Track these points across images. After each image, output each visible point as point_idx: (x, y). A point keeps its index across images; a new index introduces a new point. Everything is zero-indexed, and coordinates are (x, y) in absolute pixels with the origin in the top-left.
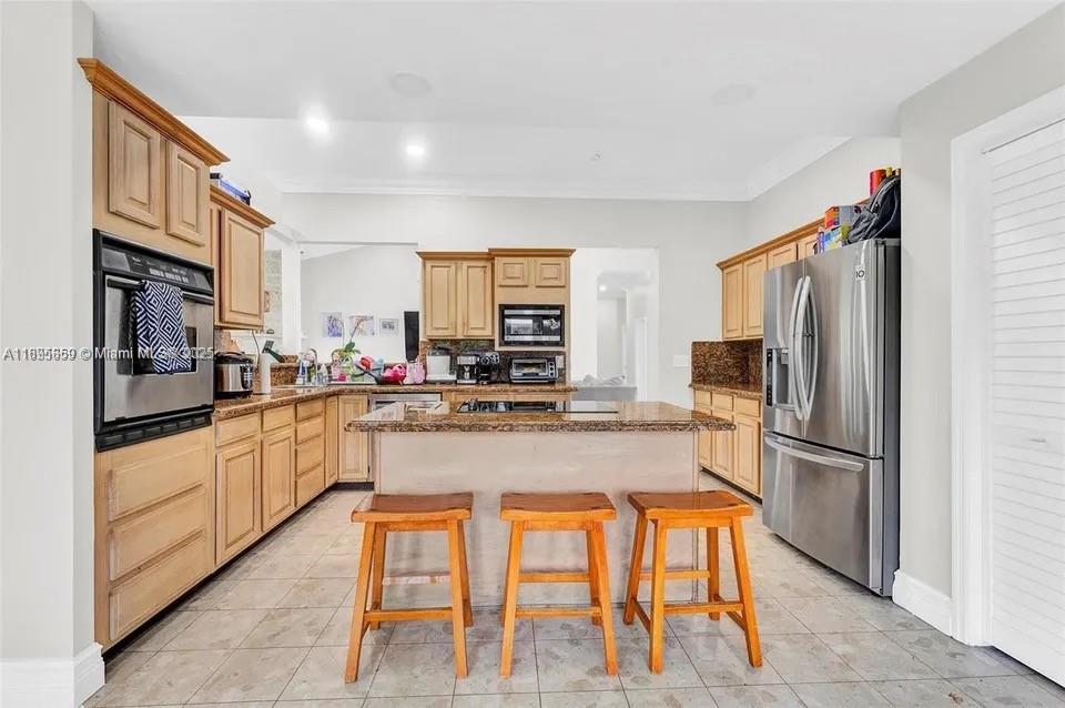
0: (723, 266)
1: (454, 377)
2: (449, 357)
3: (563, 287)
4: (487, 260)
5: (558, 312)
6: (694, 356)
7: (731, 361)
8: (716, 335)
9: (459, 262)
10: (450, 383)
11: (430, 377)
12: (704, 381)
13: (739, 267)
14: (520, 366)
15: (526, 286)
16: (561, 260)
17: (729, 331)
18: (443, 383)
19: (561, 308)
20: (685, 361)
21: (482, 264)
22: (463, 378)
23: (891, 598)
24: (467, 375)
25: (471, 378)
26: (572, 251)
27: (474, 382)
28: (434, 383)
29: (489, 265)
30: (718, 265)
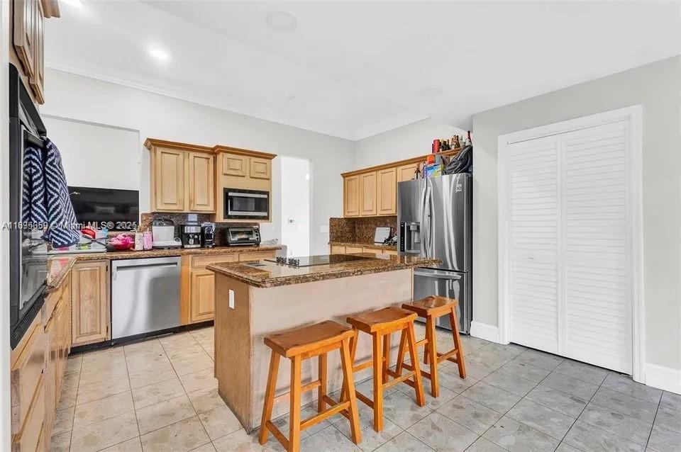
0: (345, 176)
1: (180, 243)
2: (173, 227)
3: (268, 179)
4: (209, 153)
5: (266, 196)
6: (331, 226)
7: (348, 229)
8: (340, 214)
9: (186, 152)
10: (176, 248)
11: (157, 244)
12: (336, 240)
13: (357, 177)
14: (234, 233)
15: (244, 176)
16: (266, 161)
17: (349, 212)
18: (169, 248)
19: (267, 193)
20: (326, 229)
21: (206, 155)
22: (188, 244)
23: (469, 334)
24: (191, 241)
25: (195, 244)
26: (275, 156)
27: (199, 246)
28: (161, 248)
29: (212, 158)
30: (342, 175)
